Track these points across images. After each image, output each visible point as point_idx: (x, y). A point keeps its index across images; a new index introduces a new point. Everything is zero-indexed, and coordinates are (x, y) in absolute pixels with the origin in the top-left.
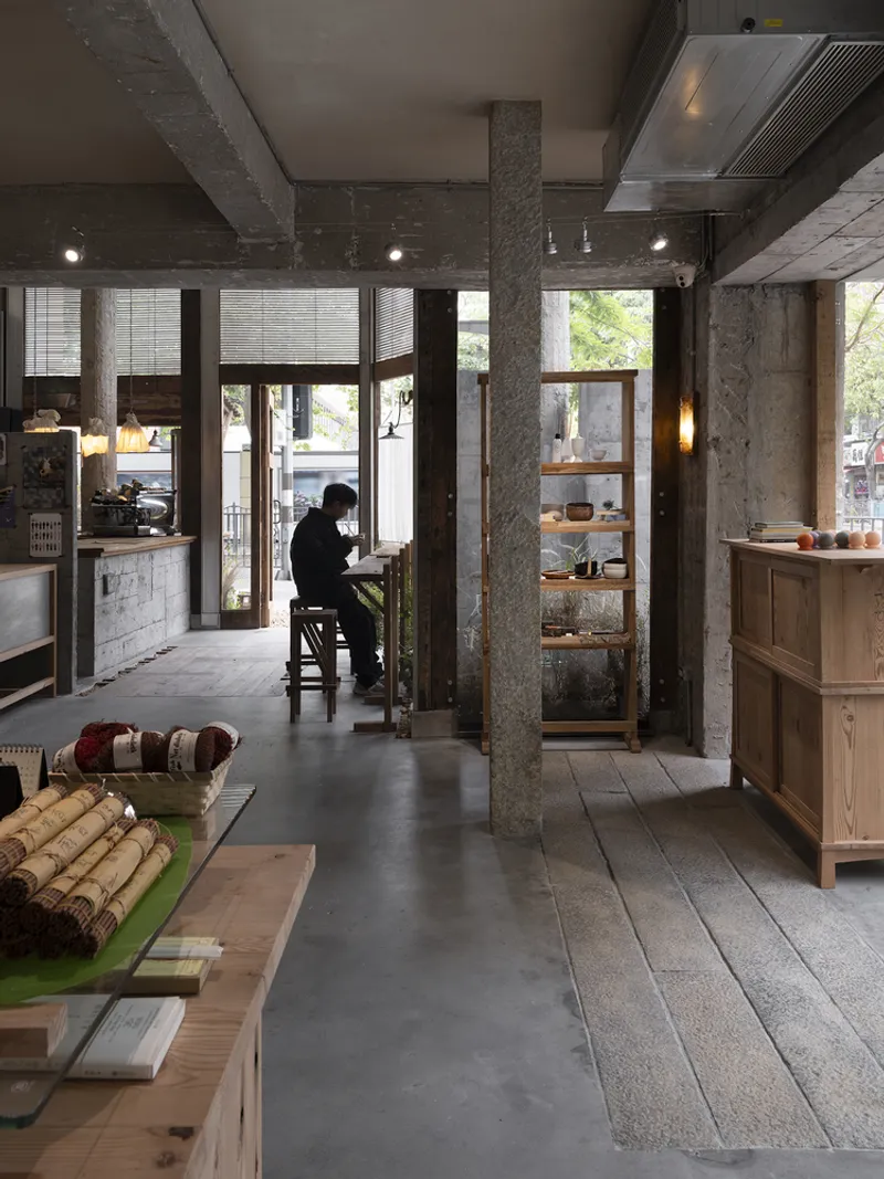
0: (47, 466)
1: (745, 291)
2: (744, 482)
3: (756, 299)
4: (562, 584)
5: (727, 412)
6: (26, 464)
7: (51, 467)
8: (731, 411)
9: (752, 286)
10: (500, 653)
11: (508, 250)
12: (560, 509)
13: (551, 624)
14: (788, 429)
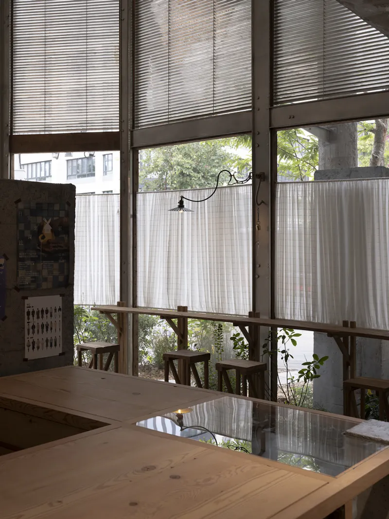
0: (47, 229)
6: (22, 226)
7: (52, 230)
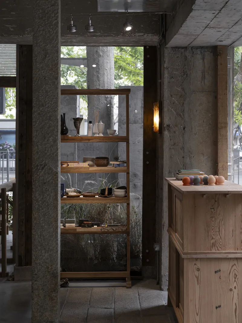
1: (183, 50)
2: (183, 148)
3: (188, 54)
4: (91, 200)
5: (174, 111)
8: (176, 111)
9: (186, 47)
10: (37, 237)
11: (41, 32)
12: (92, 160)
13: (86, 221)
14: (205, 121)
